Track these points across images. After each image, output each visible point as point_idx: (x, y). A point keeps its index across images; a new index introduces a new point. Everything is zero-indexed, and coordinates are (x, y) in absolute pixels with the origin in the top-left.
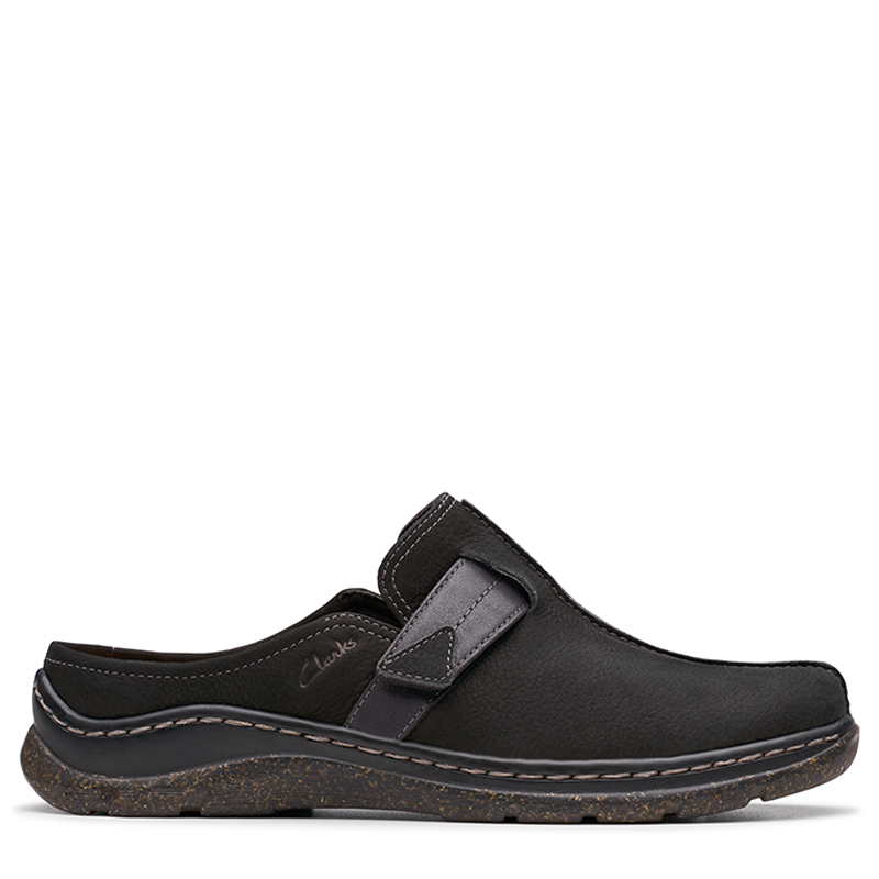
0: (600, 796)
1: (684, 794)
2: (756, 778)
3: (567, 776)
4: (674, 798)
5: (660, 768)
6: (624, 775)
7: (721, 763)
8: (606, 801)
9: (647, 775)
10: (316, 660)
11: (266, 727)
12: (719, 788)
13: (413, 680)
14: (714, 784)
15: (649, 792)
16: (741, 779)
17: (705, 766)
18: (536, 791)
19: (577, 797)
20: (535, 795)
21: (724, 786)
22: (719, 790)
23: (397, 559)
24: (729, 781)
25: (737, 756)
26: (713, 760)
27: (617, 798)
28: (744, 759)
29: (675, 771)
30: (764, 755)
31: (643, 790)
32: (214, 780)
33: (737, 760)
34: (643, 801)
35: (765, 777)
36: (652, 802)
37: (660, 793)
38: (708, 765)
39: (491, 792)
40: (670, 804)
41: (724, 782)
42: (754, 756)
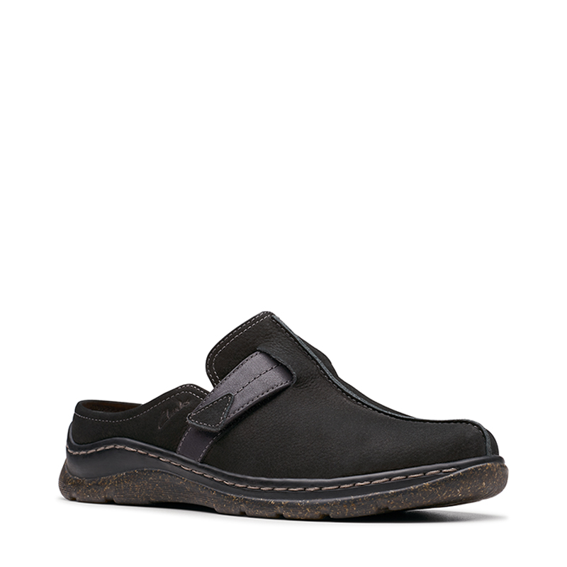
0: (284, 502)
1: (332, 502)
2: (381, 495)
3: (270, 488)
4: (326, 505)
5: (321, 485)
6: (300, 489)
7: (359, 484)
8: (287, 505)
9: (312, 489)
10: (168, 412)
11: (132, 449)
12: (355, 499)
13: (202, 426)
14: (352, 497)
15: (312, 501)
16: (370, 495)
17: (348, 486)
18: (254, 496)
19: (273, 502)
20: (253, 499)
21: (358, 499)
22: (355, 501)
23: (216, 352)
24: (363, 496)
25: (371, 480)
26: (355, 481)
27: (293, 503)
28: (375, 482)
29: (329, 488)
30: (390, 480)
31: (308, 499)
32: (118, 483)
33: (371, 482)
34: (307, 506)
35: (388, 494)
36: (313, 506)
37: (317, 501)
38: (351, 485)
39: (234, 496)
40: (323, 509)
41: (359, 496)
42: (382, 481)
